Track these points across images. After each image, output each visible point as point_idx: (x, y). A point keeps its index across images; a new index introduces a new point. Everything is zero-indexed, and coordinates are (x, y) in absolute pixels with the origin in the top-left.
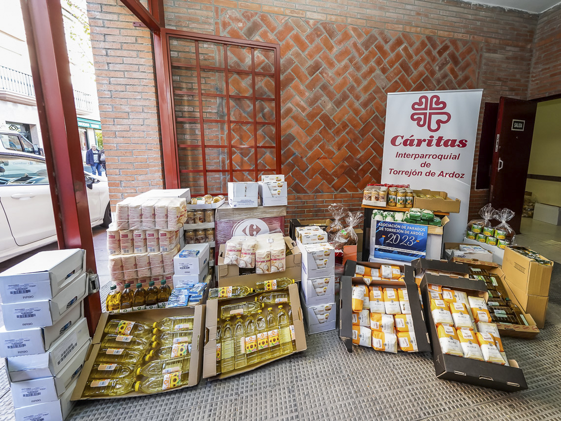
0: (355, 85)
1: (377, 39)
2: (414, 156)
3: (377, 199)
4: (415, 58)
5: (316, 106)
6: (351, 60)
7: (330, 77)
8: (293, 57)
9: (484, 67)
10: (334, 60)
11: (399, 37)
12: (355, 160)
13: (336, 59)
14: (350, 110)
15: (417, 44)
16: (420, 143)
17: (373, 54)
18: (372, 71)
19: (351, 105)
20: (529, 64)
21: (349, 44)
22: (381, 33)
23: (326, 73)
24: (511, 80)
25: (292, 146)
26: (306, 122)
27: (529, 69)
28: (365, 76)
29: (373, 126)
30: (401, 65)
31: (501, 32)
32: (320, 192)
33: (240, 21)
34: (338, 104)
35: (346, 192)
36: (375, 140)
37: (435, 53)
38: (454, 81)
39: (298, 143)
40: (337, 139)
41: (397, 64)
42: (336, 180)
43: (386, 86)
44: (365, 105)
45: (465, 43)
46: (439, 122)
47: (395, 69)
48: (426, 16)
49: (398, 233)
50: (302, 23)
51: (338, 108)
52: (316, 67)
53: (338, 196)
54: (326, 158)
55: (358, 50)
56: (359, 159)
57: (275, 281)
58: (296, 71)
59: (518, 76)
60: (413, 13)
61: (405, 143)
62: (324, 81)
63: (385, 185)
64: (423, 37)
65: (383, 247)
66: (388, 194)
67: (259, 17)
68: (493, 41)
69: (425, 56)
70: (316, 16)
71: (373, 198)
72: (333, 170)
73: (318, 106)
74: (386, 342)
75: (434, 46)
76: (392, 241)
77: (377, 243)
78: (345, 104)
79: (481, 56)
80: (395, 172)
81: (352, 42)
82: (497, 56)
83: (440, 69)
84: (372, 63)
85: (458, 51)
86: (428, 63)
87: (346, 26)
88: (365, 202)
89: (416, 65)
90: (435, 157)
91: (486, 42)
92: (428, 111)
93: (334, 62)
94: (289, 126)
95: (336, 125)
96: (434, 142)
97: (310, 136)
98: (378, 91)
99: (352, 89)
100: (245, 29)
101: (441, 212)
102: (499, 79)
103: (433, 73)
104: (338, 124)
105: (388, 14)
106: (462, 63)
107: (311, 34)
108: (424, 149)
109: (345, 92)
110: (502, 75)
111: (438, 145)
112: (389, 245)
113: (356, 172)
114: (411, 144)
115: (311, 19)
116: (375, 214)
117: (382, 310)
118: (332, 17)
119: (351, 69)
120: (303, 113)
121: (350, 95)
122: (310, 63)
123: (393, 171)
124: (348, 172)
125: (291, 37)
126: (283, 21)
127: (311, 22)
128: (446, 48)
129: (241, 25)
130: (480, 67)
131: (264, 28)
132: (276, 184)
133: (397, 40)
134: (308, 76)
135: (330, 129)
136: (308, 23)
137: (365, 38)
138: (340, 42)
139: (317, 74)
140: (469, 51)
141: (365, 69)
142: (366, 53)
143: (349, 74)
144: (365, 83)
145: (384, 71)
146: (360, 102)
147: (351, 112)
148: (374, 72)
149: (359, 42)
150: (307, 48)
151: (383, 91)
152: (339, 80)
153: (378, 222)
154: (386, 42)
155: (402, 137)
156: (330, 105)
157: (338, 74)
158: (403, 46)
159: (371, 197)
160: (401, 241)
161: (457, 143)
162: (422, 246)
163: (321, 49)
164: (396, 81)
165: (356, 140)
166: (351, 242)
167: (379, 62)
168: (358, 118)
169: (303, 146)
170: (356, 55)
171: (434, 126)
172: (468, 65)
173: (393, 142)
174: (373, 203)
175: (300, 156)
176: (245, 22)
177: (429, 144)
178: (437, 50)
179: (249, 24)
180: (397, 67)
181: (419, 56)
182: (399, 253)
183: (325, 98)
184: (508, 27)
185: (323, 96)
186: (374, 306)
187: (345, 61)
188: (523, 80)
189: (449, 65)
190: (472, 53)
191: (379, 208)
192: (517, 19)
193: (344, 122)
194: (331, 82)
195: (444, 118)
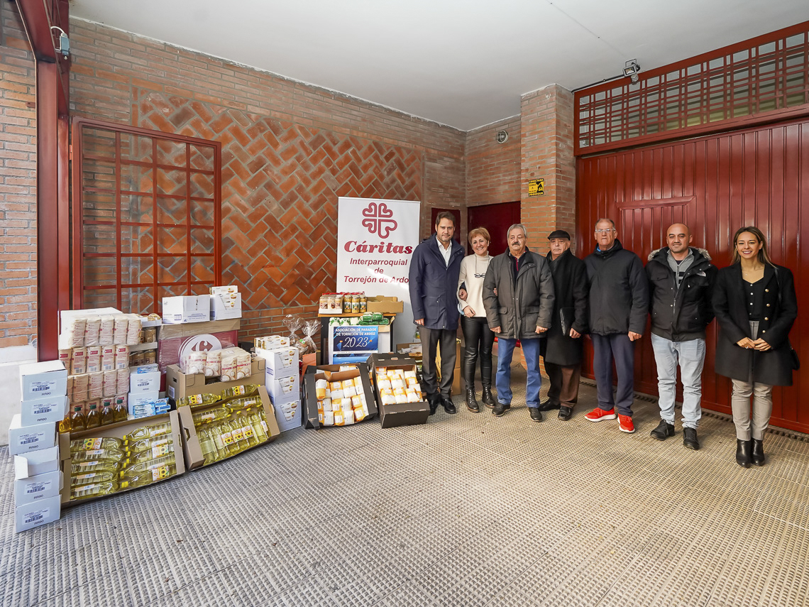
0: (304, 185)
1: (325, 140)
2: (367, 262)
3: (333, 306)
4: (364, 162)
5: (260, 207)
6: (298, 159)
7: (276, 175)
8: (232, 152)
9: (427, 174)
10: (280, 157)
11: (347, 140)
12: (307, 268)
13: (282, 157)
14: (299, 212)
15: (365, 148)
16: (372, 248)
17: (321, 154)
18: (321, 171)
19: (300, 206)
20: (464, 175)
21: (295, 142)
22: (329, 135)
23: (271, 171)
24: (452, 188)
25: (230, 252)
26: (248, 224)
27: (465, 178)
28: (315, 176)
29: (325, 230)
30: (351, 167)
31: (438, 144)
32: (266, 308)
33: (166, 106)
34: (285, 204)
35: (298, 305)
36: (328, 245)
37: (382, 158)
38: (402, 186)
39: (238, 249)
40: (285, 244)
41: (347, 166)
42: (285, 291)
43: (336, 188)
44: (315, 206)
45: (409, 151)
46: (388, 229)
47: (344, 171)
48: (371, 123)
49: (354, 336)
50: (242, 116)
51: (285, 209)
52: (259, 164)
53: (288, 310)
54: (273, 266)
55: (305, 149)
56: (311, 267)
57: (242, 387)
58: (236, 166)
59: (456, 185)
60: (359, 119)
61: (358, 249)
62: (268, 179)
63: (341, 293)
64: (370, 142)
65: (341, 353)
66: (344, 301)
67: (190, 105)
68: (433, 151)
69: (374, 160)
70: (258, 110)
71: (329, 306)
72: (282, 280)
73: (262, 207)
74: (346, 416)
75: (381, 151)
76: (348, 345)
77: (336, 349)
78: (293, 205)
79: (424, 164)
80: (351, 280)
81: (299, 141)
82: (437, 165)
83: (389, 173)
84: (321, 163)
85: (403, 158)
86: (377, 167)
87: (291, 124)
88: (322, 311)
89: (366, 168)
90: (386, 263)
91: (427, 151)
92: (378, 218)
93: (279, 159)
94: (228, 229)
95: (283, 228)
96: (385, 248)
97: (253, 240)
98: (328, 192)
99: (300, 189)
100: (172, 115)
101: (389, 313)
102: (441, 187)
103: (382, 177)
104: (286, 226)
105: (334, 117)
106: (408, 169)
107: (253, 128)
108: (376, 255)
109: (292, 192)
110: (443, 182)
111: (388, 251)
112: (347, 349)
113: (308, 281)
114: (364, 251)
115: (253, 113)
116: (333, 321)
117: (341, 396)
118: (277, 113)
119: (299, 168)
120: (244, 213)
121: (299, 195)
122: (252, 158)
123: (348, 278)
124: (299, 283)
125: (229, 129)
126: (220, 112)
127: (253, 116)
128: (392, 154)
129: (167, 110)
130: (423, 175)
131: (197, 117)
132: (230, 296)
133: (345, 142)
134: (250, 173)
135: (277, 233)
136: (249, 116)
137: (312, 137)
138: (286, 140)
139: (261, 172)
140: (413, 159)
141: (314, 168)
142: (314, 152)
143: (297, 173)
144: (314, 183)
145: (334, 172)
146: (310, 203)
147: (301, 214)
148: (323, 173)
149: (307, 142)
150: (248, 142)
151: (334, 193)
152: (286, 179)
153: (335, 328)
154: (335, 144)
155: (355, 243)
156: (276, 206)
157: (285, 172)
158: (351, 149)
159: (327, 306)
160: (357, 343)
161: (404, 249)
162: (374, 345)
163: (265, 145)
164: (347, 183)
165: (307, 245)
166: (310, 350)
167: (328, 163)
168: (308, 221)
169: (244, 252)
170: (304, 154)
171: (384, 233)
172: (412, 172)
173: (347, 247)
174: (329, 311)
175: (240, 264)
176: (172, 108)
177: (381, 251)
178: (384, 155)
179: (177, 111)
180: (346, 170)
181: (367, 159)
182: (356, 355)
183: (270, 197)
184: (443, 140)
185: (267, 195)
186: (334, 395)
187: (292, 160)
188: (461, 188)
189: (395, 171)
190: (416, 161)
191: (335, 316)
192: (450, 134)
193: (292, 225)
194: (277, 181)
195: (392, 225)
